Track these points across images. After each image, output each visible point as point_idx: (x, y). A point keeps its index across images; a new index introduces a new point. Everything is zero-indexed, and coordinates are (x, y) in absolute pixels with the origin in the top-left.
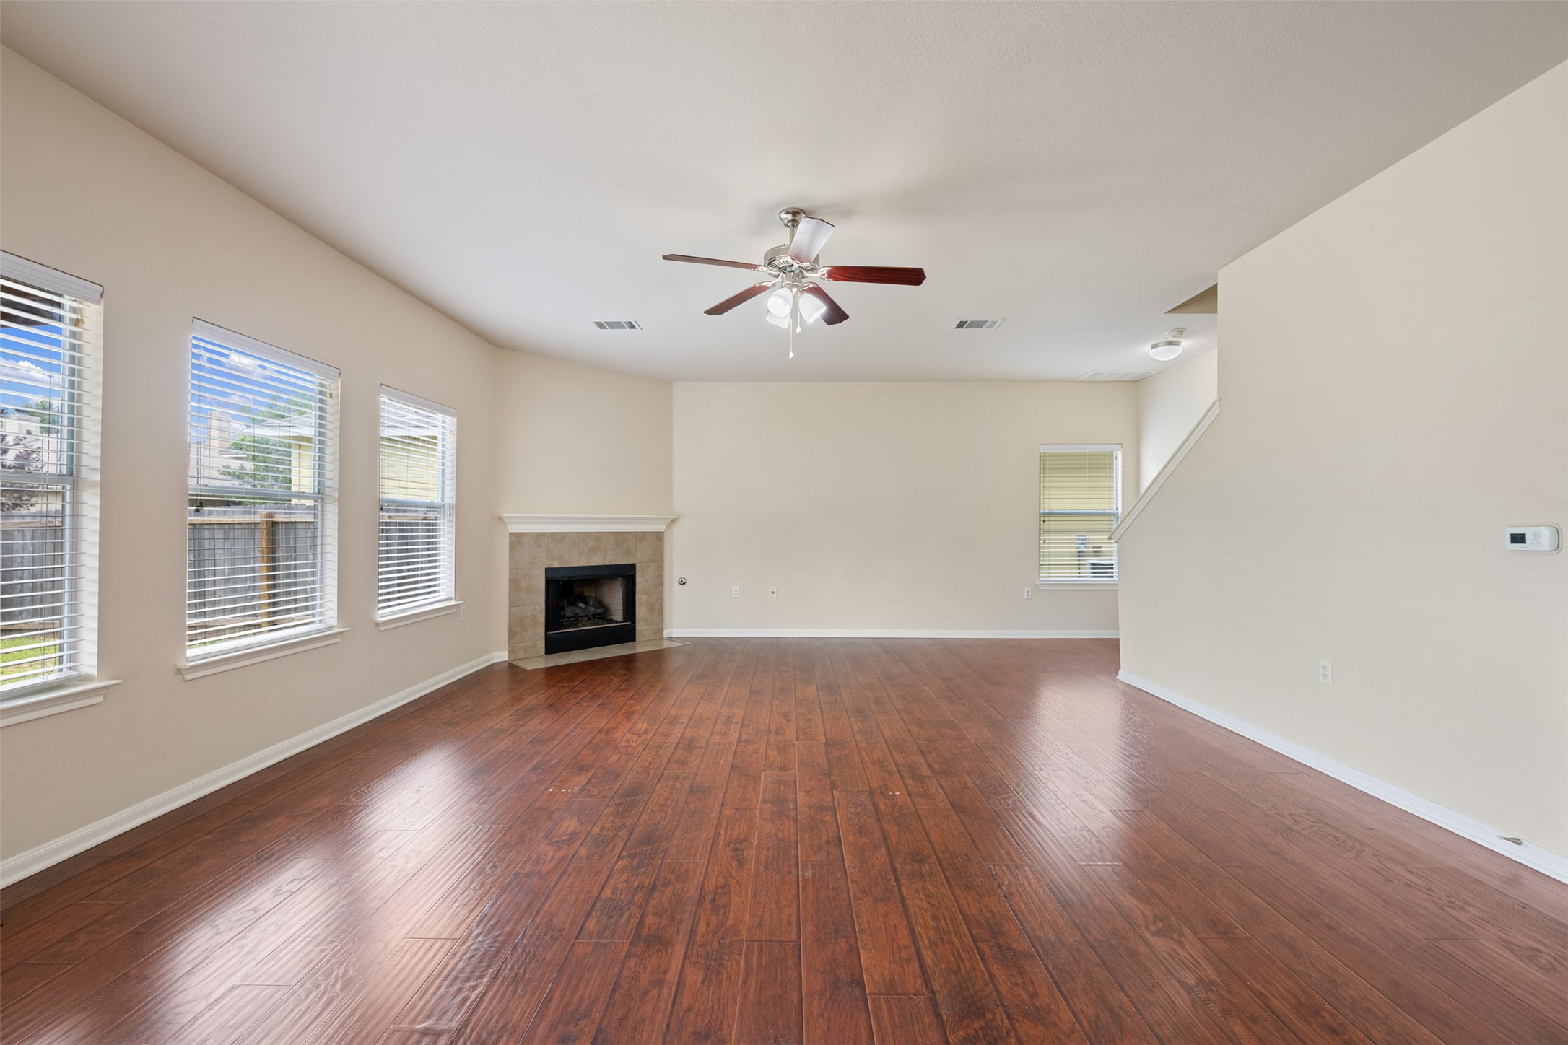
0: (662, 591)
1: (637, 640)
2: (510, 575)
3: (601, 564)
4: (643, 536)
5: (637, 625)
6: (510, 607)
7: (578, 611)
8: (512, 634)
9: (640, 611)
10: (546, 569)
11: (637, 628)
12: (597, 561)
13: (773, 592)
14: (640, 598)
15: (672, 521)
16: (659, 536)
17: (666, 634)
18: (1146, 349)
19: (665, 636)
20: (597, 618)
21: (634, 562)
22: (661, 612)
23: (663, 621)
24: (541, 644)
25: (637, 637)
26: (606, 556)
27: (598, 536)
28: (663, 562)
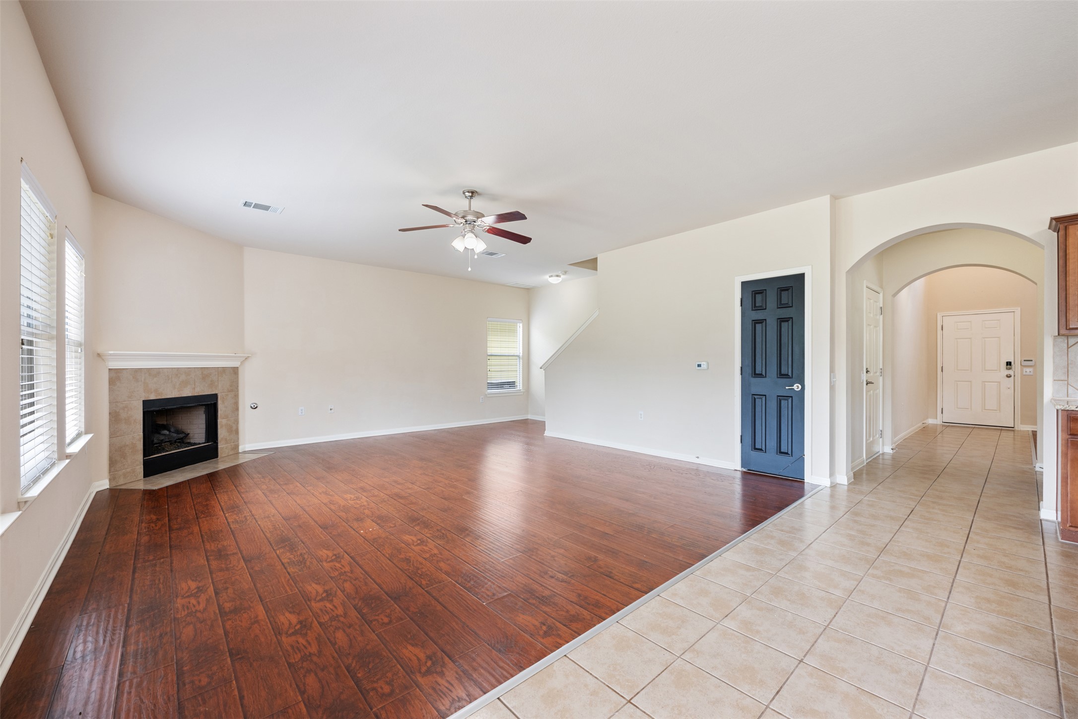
0: (238, 415)
1: (219, 456)
2: (110, 408)
3: (190, 395)
4: (224, 370)
5: (219, 444)
6: (110, 438)
7: (162, 438)
8: (112, 463)
9: (222, 433)
10: (143, 401)
11: (219, 447)
12: (187, 392)
13: (331, 409)
14: (221, 421)
15: (246, 358)
16: (235, 370)
17: (241, 449)
18: (547, 277)
19: (240, 451)
20: (179, 442)
21: (217, 393)
22: (237, 432)
23: (238, 439)
24: (140, 469)
25: (219, 454)
26: (194, 388)
27: (188, 371)
28: (238, 391)
